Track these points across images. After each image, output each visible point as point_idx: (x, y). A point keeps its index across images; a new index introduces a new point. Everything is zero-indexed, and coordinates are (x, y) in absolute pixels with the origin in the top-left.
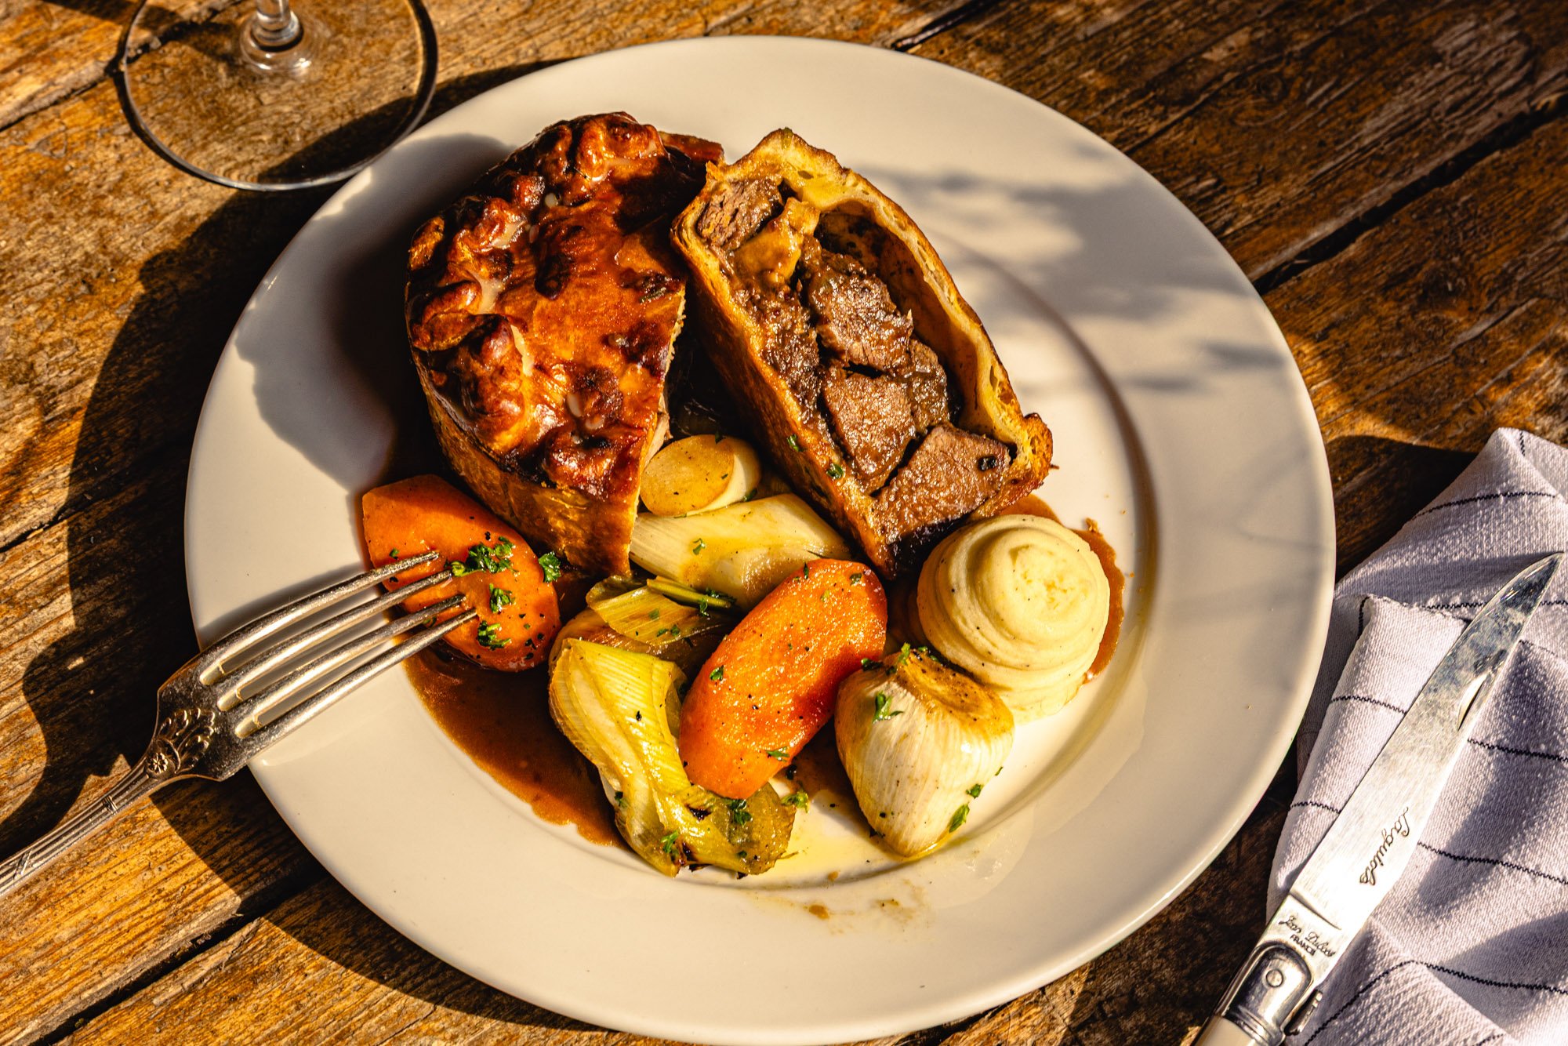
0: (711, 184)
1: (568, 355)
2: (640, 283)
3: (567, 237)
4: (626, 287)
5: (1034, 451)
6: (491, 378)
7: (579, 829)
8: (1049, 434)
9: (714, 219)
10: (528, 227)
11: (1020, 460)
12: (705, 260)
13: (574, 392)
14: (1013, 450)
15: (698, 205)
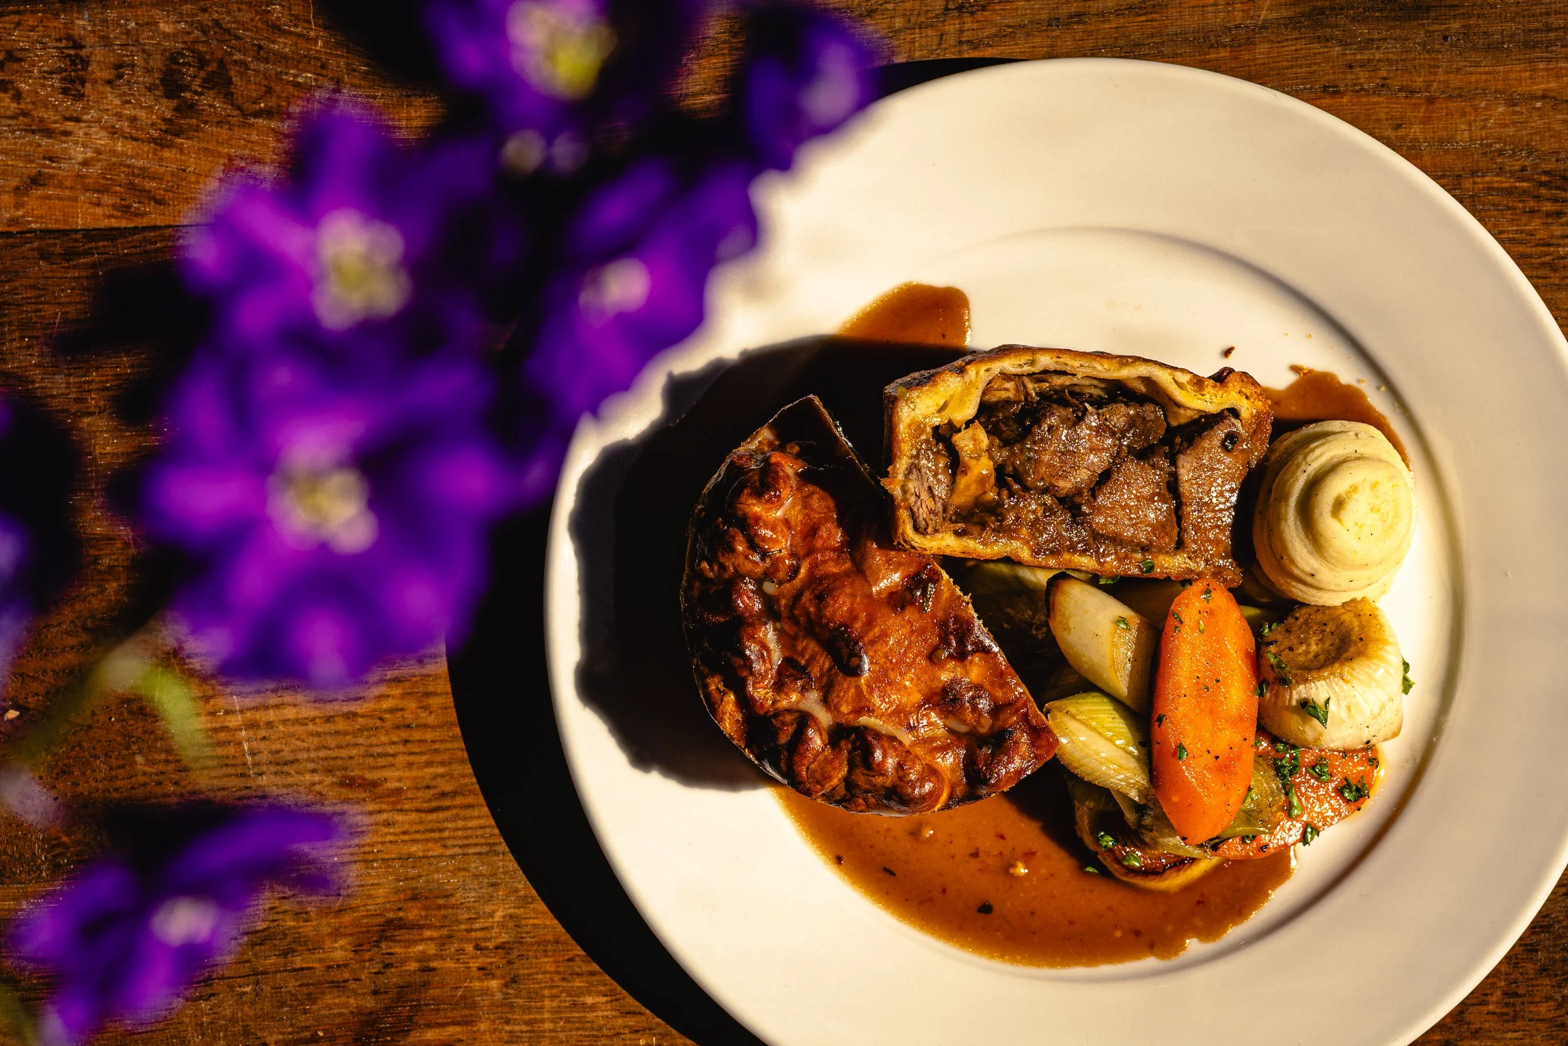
0: (897, 492)
1: (917, 697)
2: (908, 596)
3: (819, 609)
4: (903, 608)
5: (1247, 398)
6: (900, 779)
7: (1201, 940)
8: (1245, 374)
9: (923, 513)
10: (778, 625)
11: (1245, 414)
12: (944, 543)
13: (946, 717)
14: (1234, 412)
15: (903, 514)
